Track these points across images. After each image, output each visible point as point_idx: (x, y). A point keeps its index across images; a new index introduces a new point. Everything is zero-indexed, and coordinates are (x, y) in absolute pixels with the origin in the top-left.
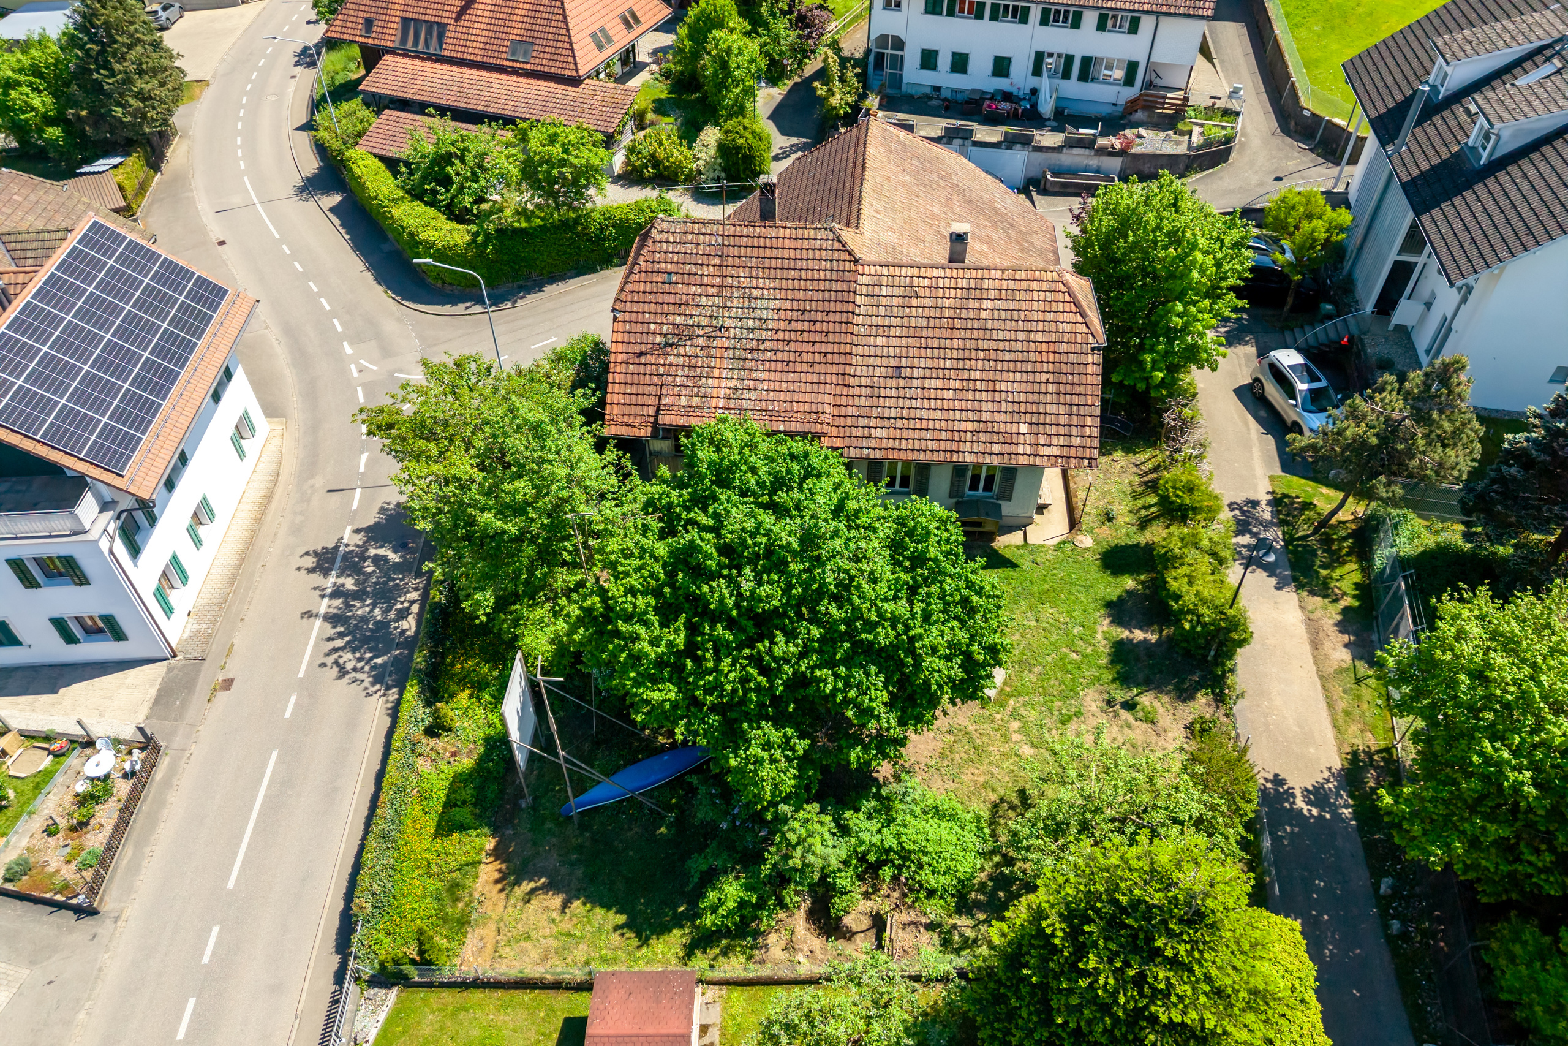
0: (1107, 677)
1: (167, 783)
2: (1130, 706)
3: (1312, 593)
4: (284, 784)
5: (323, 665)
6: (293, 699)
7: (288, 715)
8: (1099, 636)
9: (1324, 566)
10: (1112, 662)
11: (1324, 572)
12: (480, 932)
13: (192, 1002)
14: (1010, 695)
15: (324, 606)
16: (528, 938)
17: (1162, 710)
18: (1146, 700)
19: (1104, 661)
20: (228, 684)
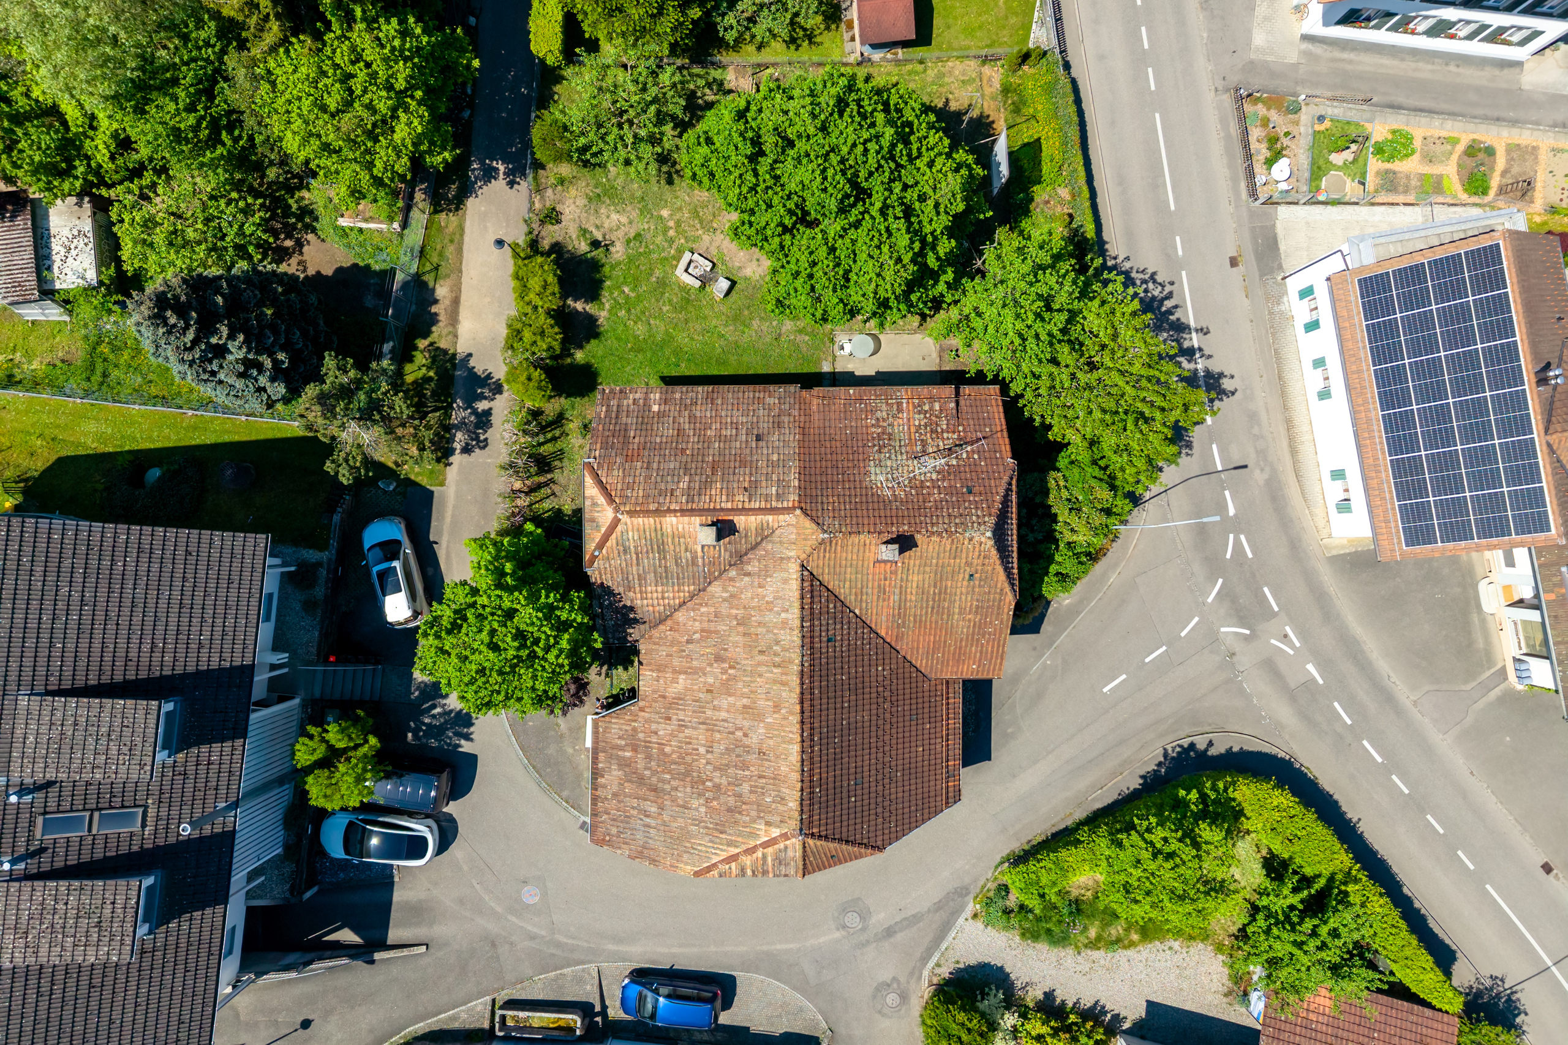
0: (606, 269)
1: (1235, 181)
2: (595, 244)
3: (445, 352)
4: (1155, 184)
5: (1172, 283)
6: (1180, 253)
7: (1178, 239)
8: (607, 306)
9: (430, 379)
10: (602, 281)
11: (431, 374)
12: (993, 90)
13: (1146, 46)
14: (674, 258)
15: (1195, 340)
16: (963, 82)
17: (574, 236)
18: (583, 247)
19: (608, 283)
20: (1234, 262)
